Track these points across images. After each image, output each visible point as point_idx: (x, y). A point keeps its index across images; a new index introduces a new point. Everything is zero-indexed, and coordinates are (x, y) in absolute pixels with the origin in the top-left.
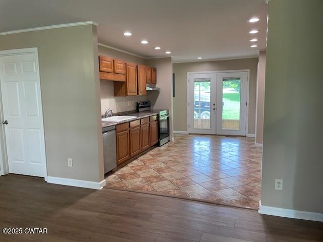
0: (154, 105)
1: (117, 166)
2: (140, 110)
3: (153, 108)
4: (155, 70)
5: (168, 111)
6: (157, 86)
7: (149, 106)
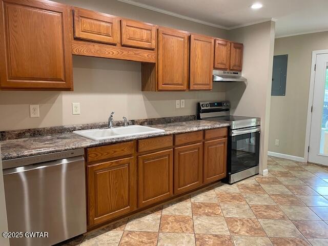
0: (235, 108)
1: (88, 231)
2: (202, 115)
3: (233, 113)
4: (240, 47)
5: (258, 120)
6: (243, 75)
7: (227, 110)
